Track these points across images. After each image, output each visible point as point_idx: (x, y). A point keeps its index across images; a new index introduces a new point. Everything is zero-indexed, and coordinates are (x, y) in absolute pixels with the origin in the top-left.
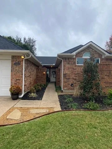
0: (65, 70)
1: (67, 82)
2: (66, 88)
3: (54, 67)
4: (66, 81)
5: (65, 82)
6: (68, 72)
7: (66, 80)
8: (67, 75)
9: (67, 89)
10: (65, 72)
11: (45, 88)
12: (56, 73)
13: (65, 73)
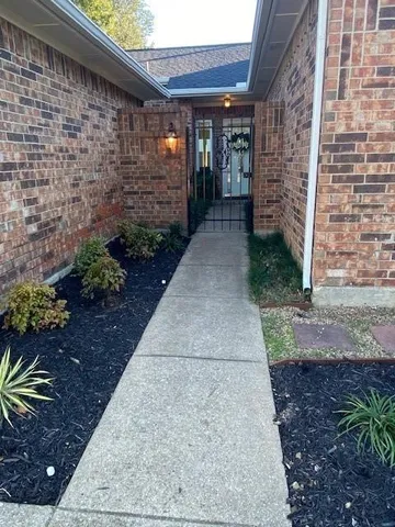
0: (349, 92)
1: (354, 218)
2: (340, 273)
3: (243, 109)
4: (348, 209)
5: (340, 218)
6: (373, 116)
7: (345, 199)
8: (360, 148)
9: (351, 282)
10: (349, 117)
11: (181, 253)
12: (251, 148)
13: (341, 130)
